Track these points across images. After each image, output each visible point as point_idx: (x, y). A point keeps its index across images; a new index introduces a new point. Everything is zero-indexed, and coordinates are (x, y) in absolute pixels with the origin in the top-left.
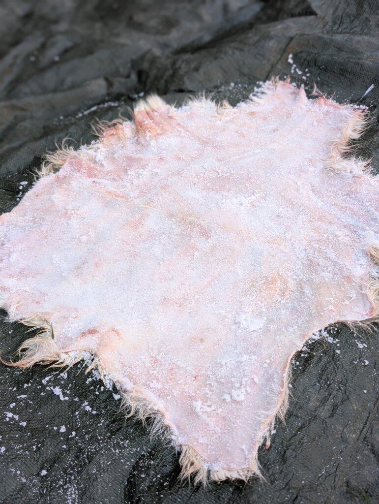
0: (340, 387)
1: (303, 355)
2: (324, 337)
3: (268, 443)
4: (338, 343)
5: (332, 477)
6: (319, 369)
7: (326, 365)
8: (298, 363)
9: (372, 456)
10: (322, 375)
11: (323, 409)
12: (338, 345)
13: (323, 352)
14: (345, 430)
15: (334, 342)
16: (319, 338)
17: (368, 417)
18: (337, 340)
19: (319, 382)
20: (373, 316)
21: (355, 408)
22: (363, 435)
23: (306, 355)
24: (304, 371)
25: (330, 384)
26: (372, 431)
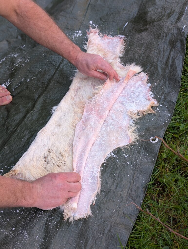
0: (119, 176)
1: (104, 165)
2: (112, 155)
3: (94, 203)
4: (117, 157)
5: (117, 212)
6: (111, 169)
7: (113, 167)
8: (103, 168)
9: (132, 200)
10: (112, 172)
11: (113, 186)
12: (118, 158)
13: (112, 162)
14: (122, 193)
15: (116, 157)
16: (110, 156)
17: (130, 186)
18: (117, 156)
19: (111, 175)
20: (131, 142)
21: (125, 183)
22: (128, 193)
23: (106, 164)
24: (105, 171)
25: (115, 175)
26: (131, 191)
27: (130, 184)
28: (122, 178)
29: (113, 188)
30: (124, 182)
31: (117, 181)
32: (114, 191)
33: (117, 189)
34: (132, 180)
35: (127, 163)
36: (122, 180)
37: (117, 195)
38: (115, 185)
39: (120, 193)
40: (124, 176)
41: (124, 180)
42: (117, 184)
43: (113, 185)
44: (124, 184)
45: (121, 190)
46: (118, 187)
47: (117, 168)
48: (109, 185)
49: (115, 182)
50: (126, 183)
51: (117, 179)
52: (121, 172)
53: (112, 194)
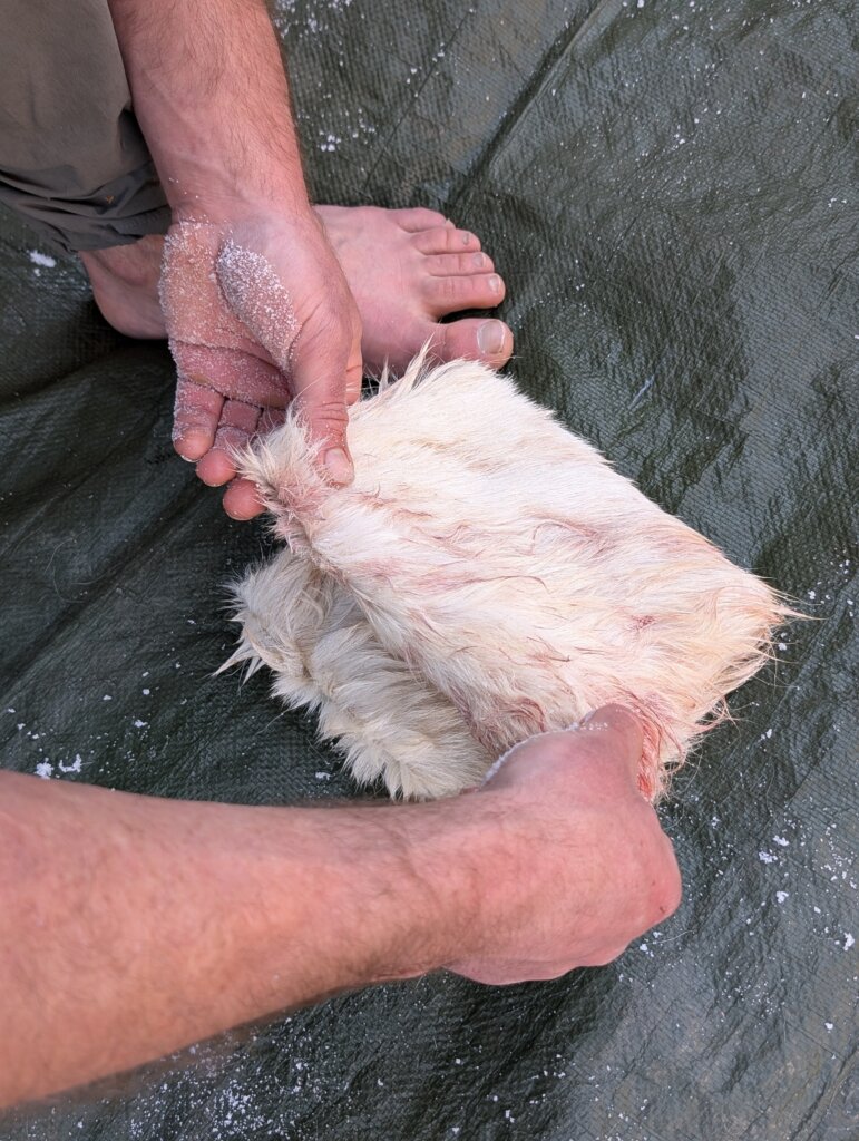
10: (728, 963)
11: (710, 1066)
14: (754, 1128)
17: (819, 1099)
19: (716, 983)
27: (824, 1088)
28: (780, 1029)
29: (709, 1077)
31: (742, 1037)
32: (712, 1100)
33: (733, 1097)
34: (839, 1063)
35: (844, 941)
36: (780, 1042)
37: (723, 1130)
38: (724, 1060)
39: (745, 1124)
40: (801, 1019)
41: (792, 1043)
43: (715, 1056)
44: (786, 1078)
45: (752, 1111)
46: (737, 1086)
47: (765, 947)
48: (684, 1048)
49: (731, 1042)
50: (795, 1075)
51: (748, 1030)
52: (783, 984)
53: (693, 1118)
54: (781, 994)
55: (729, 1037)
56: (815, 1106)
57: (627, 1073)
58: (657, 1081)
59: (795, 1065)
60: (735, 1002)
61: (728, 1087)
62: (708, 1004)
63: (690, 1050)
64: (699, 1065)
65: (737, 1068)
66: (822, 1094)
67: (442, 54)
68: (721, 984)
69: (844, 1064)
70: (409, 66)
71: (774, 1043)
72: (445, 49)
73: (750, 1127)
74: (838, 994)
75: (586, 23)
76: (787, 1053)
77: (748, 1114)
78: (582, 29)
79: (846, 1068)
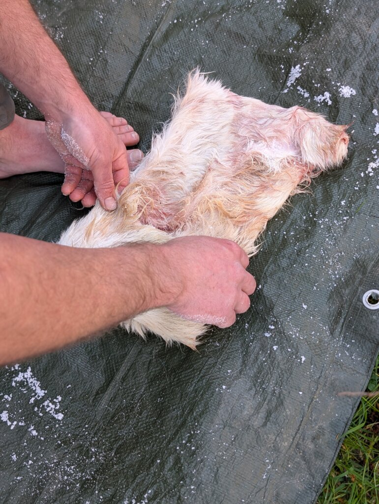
0: (274, 390)
6: (255, 370)
7: (261, 364)
10: (258, 377)
11: (257, 418)
14: (278, 438)
17: (301, 422)
22: (296, 442)
25: (265, 388)
26: (304, 437)
27: (303, 418)
28: (282, 398)
29: (257, 422)
30: (287, 410)
31: (268, 404)
32: (259, 430)
33: (267, 427)
34: (307, 407)
35: (301, 359)
36: (282, 403)
37: (266, 441)
38: (262, 414)
39: (274, 438)
40: (289, 393)
41: (287, 403)
42: (269, 414)
43: (258, 413)
44: (287, 416)
45: (276, 432)
46: (268, 423)
47: (272, 368)
48: (246, 412)
49: (264, 407)
50: (290, 414)
51: (270, 401)
52: (280, 380)
53: (253, 439)
54: (280, 384)
55: (262, 406)
56: (300, 425)
57: (225, 426)
58: (237, 427)
59: (290, 411)
60: (263, 391)
61: (265, 424)
62: (253, 394)
63: (248, 413)
64: (253, 418)
65: (267, 416)
66: (302, 420)
67: (101, 51)
68: (257, 385)
69: (309, 407)
70: (89, 58)
71: (281, 403)
72: (102, 49)
73: (276, 438)
74: (302, 380)
75: (157, 32)
76: (286, 406)
77: (274, 433)
78: (155, 35)
79: (310, 408)
